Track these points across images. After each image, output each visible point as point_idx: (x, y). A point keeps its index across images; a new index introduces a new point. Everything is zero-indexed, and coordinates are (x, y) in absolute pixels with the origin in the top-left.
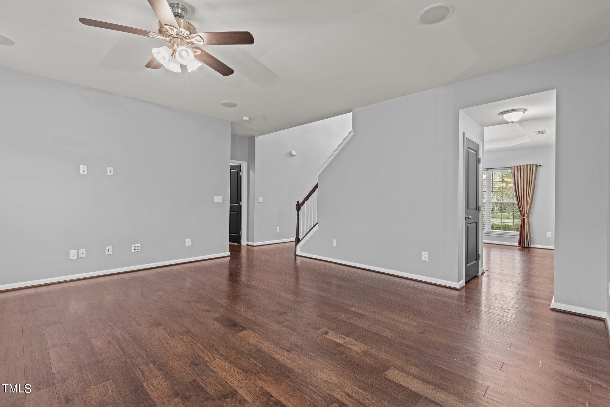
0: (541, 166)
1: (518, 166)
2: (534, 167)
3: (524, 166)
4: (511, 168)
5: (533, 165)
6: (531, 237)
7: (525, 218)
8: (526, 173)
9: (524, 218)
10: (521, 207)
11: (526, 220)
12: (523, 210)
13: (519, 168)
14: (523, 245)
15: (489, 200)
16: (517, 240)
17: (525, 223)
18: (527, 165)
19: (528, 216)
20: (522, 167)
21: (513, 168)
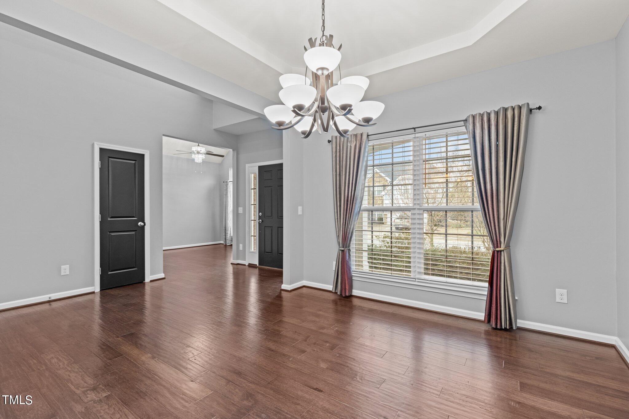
0: (540, 108)
1: (482, 116)
2: (524, 111)
3: (497, 113)
4: (466, 121)
5: (520, 108)
6: (515, 301)
7: (501, 251)
8: (503, 129)
9: (498, 251)
10: (492, 222)
11: (504, 257)
12: (495, 228)
13: (485, 119)
14: (496, 324)
15: (418, 204)
16: (483, 305)
17: (503, 264)
18: (506, 110)
19: (508, 246)
20: (493, 116)
21: (471, 120)
